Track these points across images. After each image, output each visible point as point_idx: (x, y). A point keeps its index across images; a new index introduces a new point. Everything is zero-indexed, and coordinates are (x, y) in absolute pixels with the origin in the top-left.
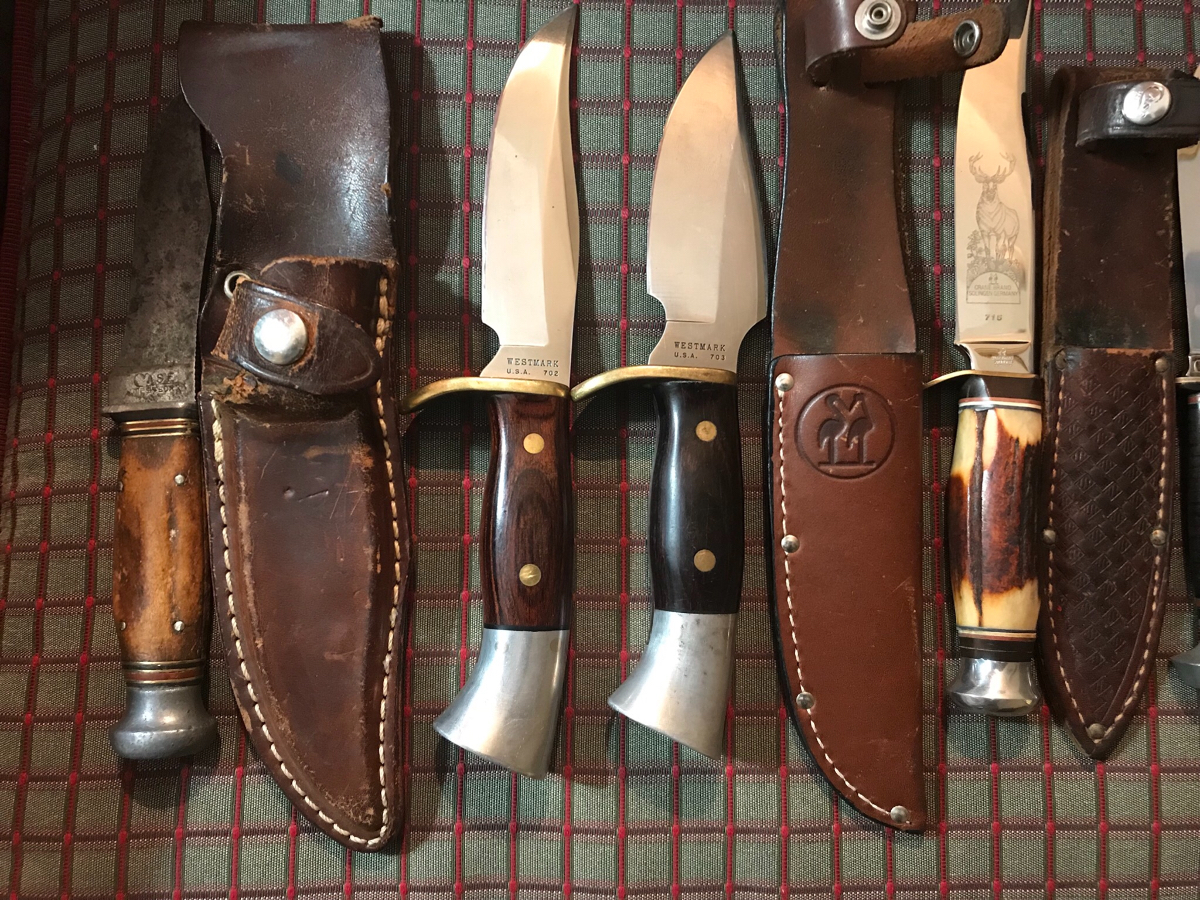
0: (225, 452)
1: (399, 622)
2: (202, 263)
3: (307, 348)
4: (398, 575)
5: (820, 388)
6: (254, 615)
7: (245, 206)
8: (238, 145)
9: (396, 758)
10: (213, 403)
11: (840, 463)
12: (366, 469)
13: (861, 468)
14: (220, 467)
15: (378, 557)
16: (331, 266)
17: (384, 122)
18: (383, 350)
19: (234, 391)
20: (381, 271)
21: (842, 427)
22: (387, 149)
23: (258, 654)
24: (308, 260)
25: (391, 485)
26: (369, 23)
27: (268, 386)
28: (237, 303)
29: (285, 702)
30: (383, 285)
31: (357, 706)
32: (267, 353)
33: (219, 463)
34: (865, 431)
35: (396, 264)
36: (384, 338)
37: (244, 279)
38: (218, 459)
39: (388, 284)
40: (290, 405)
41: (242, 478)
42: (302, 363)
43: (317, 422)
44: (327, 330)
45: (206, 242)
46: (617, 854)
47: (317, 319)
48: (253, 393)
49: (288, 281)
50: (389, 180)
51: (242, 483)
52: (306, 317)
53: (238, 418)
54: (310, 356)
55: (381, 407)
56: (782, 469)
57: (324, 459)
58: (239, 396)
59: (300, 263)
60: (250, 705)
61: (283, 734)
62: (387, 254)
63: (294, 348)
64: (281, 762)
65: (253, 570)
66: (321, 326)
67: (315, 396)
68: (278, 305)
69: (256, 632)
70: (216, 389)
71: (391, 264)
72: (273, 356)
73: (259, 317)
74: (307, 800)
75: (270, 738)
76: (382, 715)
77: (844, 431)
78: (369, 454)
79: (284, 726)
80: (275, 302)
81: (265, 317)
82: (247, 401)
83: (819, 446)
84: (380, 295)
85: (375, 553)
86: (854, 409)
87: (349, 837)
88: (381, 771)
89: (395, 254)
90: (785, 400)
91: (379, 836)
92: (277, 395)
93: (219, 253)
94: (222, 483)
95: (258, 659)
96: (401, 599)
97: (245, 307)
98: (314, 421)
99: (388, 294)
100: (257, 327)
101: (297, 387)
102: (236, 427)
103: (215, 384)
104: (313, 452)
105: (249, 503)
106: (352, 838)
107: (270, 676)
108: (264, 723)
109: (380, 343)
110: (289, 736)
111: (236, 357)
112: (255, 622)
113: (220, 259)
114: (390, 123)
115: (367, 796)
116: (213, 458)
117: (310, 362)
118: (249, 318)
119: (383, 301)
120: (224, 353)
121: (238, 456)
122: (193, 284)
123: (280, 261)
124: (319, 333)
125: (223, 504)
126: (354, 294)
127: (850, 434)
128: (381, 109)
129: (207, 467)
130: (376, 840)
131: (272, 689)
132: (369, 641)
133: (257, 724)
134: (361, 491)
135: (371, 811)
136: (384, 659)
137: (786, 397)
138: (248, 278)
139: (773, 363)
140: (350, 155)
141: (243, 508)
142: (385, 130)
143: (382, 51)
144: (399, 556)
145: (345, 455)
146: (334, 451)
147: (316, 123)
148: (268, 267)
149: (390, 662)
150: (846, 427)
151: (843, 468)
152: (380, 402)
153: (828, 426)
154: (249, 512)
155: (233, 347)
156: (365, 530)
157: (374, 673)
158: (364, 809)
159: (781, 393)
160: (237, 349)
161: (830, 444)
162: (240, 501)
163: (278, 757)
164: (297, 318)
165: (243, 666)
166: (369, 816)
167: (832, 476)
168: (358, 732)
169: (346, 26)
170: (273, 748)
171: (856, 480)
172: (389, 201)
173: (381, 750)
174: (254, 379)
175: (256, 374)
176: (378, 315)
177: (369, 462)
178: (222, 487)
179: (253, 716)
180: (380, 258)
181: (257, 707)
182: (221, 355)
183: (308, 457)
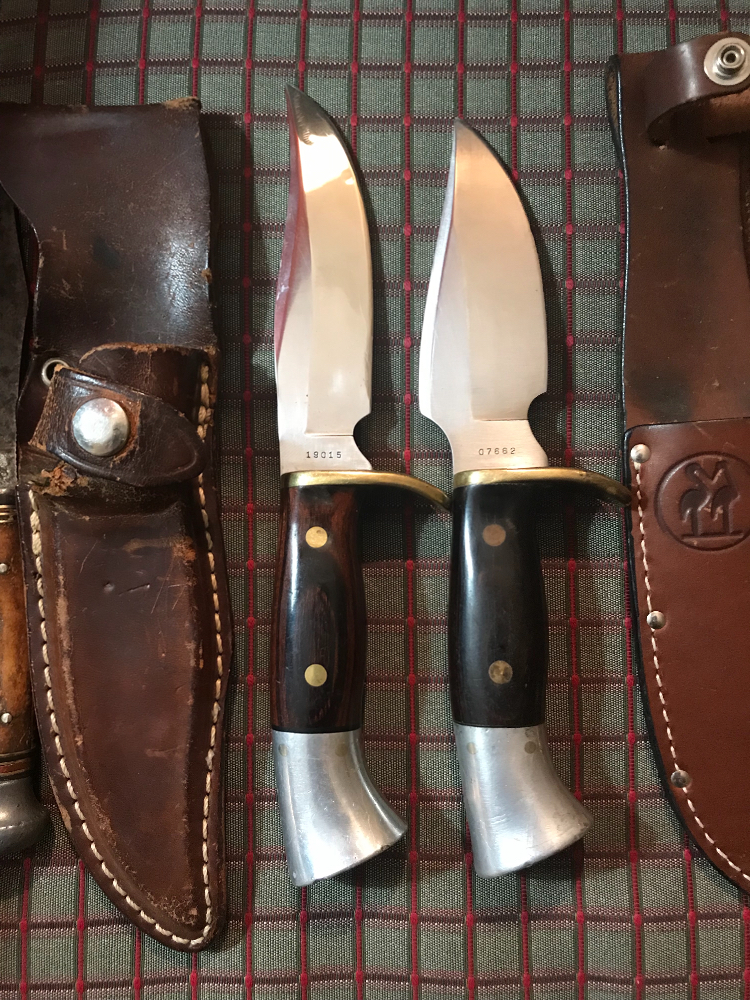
0: (43, 544)
1: (222, 717)
2: (20, 346)
3: (128, 438)
4: (220, 670)
5: (680, 458)
6: (74, 712)
7: (62, 292)
8: (55, 229)
9: (220, 856)
10: (31, 494)
11: (705, 534)
12: (188, 562)
13: (727, 538)
14: (38, 560)
15: (201, 652)
16: (153, 353)
17: (203, 206)
18: (205, 439)
19: (52, 484)
20: (203, 358)
21: (704, 498)
22: (207, 234)
23: (78, 751)
24: (129, 347)
25: (213, 577)
26: (187, 104)
27: (88, 479)
28: (54, 392)
29: (106, 800)
30: (205, 373)
31: (180, 805)
32: (86, 444)
33: (37, 556)
34: (730, 501)
35: (217, 351)
36: (206, 426)
37: (62, 367)
38: (36, 552)
39: (210, 371)
40: (111, 497)
41: (61, 571)
42: (124, 454)
43: (138, 515)
44: (149, 420)
45: (24, 325)
46: (465, 944)
47: (139, 408)
48: (72, 486)
49: (109, 369)
50: (209, 266)
51: (61, 578)
52: (128, 407)
53: (56, 510)
54: (132, 447)
55: (203, 497)
56: (643, 543)
57: (144, 552)
58: (57, 489)
59: (120, 351)
60: (69, 803)
61: (104, 833)
62: (207, 341)
63: (115, 439)
64: (102, 862)
65: (72, 667)
66: (143, 416)
67: (137, 488)
68: (96, 394)
69: (76, 729)
70: (34, 478)
71: (212, 351)
72: (92, 447)
73: (78, 407)
74: (128, 899)
75: (90, 837)
76: (206, 813)
77: (707, 501)
78: (191, 547)
79: (105, 825)
80: (95, 391)
81: (84, 406)
82: (66, 494)
83: (682, 518)
84: (201, 383)
85: (197, 648)
86: (716, 479)
87: (171, 936)
88: (205, 869)
89: (215, 341)
90: (642, 472)
91: (202, 935)
92: (97, 487)
93: (36, 340)
94: (40, 576)
95: (79, 757)
96: (224, 693)
97: (62, 396)
98: (135, 513)
99: (209, 382)
100: (76, 417)
101: (119, 479)
102: (54, 519)
103: (33, 473)
104: (134, 545)
105: (68, 597)
106: (174, 938)
107: (90, 774)
108: (84, 821)
109: (201, 431)
110: (110, 835)
111: (54, 448)
112: (74, 720)
113: (37, 346)
114: (211, 208)
115: (190, 897)
116: (30, 550)
117: (132, 453)
118: (67, 409)
119: (204, 389)
120: (41, 444)
121: (57, 550)
122: (11, 368)
123: (100, 349)
124: (141, 423)
125: (41, 597)
126: (176, 383)
127: (714, 504)
128: (202, 193)
129: (24, 559)
130: (199, 941)
131: (93, 788)
132: (192, 738)
133: (76, 822)
134: (183, 585)
135: (194, 912)
136: (207, 755)
137: (642, 469)
138: (66, 366)
139: (626, 435)
140: (169, 240)
141: (62, 603)
142: (205, 214)
143: (201, 133)
144: (220, 649)
145: (166, 548)
146: (155, 544)
147: (134, 208)
148: (87, 354)
149: (213, 759)
150: (709, 498)
151: (708, 539)
152: (201, 491)
153: (689, 496)
154: (68, 607)
155: (51, 438)
156: (187, 624)
157: (196, 769)
158: (187, 910)
159: (637, 465)
160: (55, 440)
161: (693, 515)
162: (58, 596)
163: (99, 857)
164: (117, 407)
165: (62, 762)
166: (192, 916)
167: (698, 548)
168: (181, 831)
169: (164, 107)
170: (93, 846)
171: (723, 551)
172: (210, 287)
173: (205, 848)
174: (73, 471)
175: (75, 466)
176: (200, 403)
177: (191, 555)
178: (39, 581)
179: (72, 813)
180: (201, 345)
181: (77, 805)
182: (39, 446)
183: (129, 550)
